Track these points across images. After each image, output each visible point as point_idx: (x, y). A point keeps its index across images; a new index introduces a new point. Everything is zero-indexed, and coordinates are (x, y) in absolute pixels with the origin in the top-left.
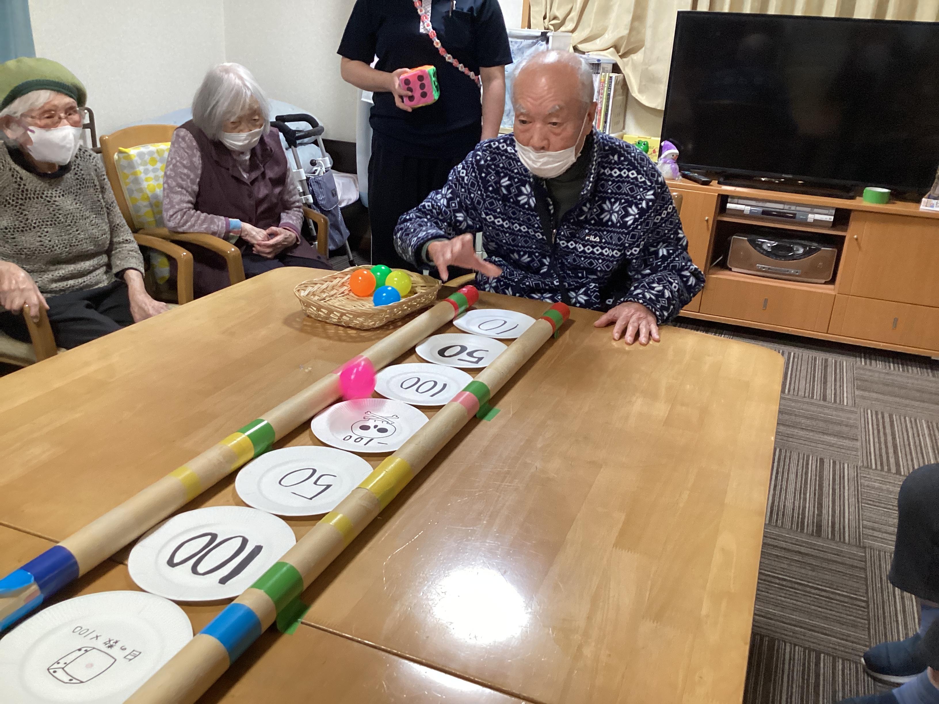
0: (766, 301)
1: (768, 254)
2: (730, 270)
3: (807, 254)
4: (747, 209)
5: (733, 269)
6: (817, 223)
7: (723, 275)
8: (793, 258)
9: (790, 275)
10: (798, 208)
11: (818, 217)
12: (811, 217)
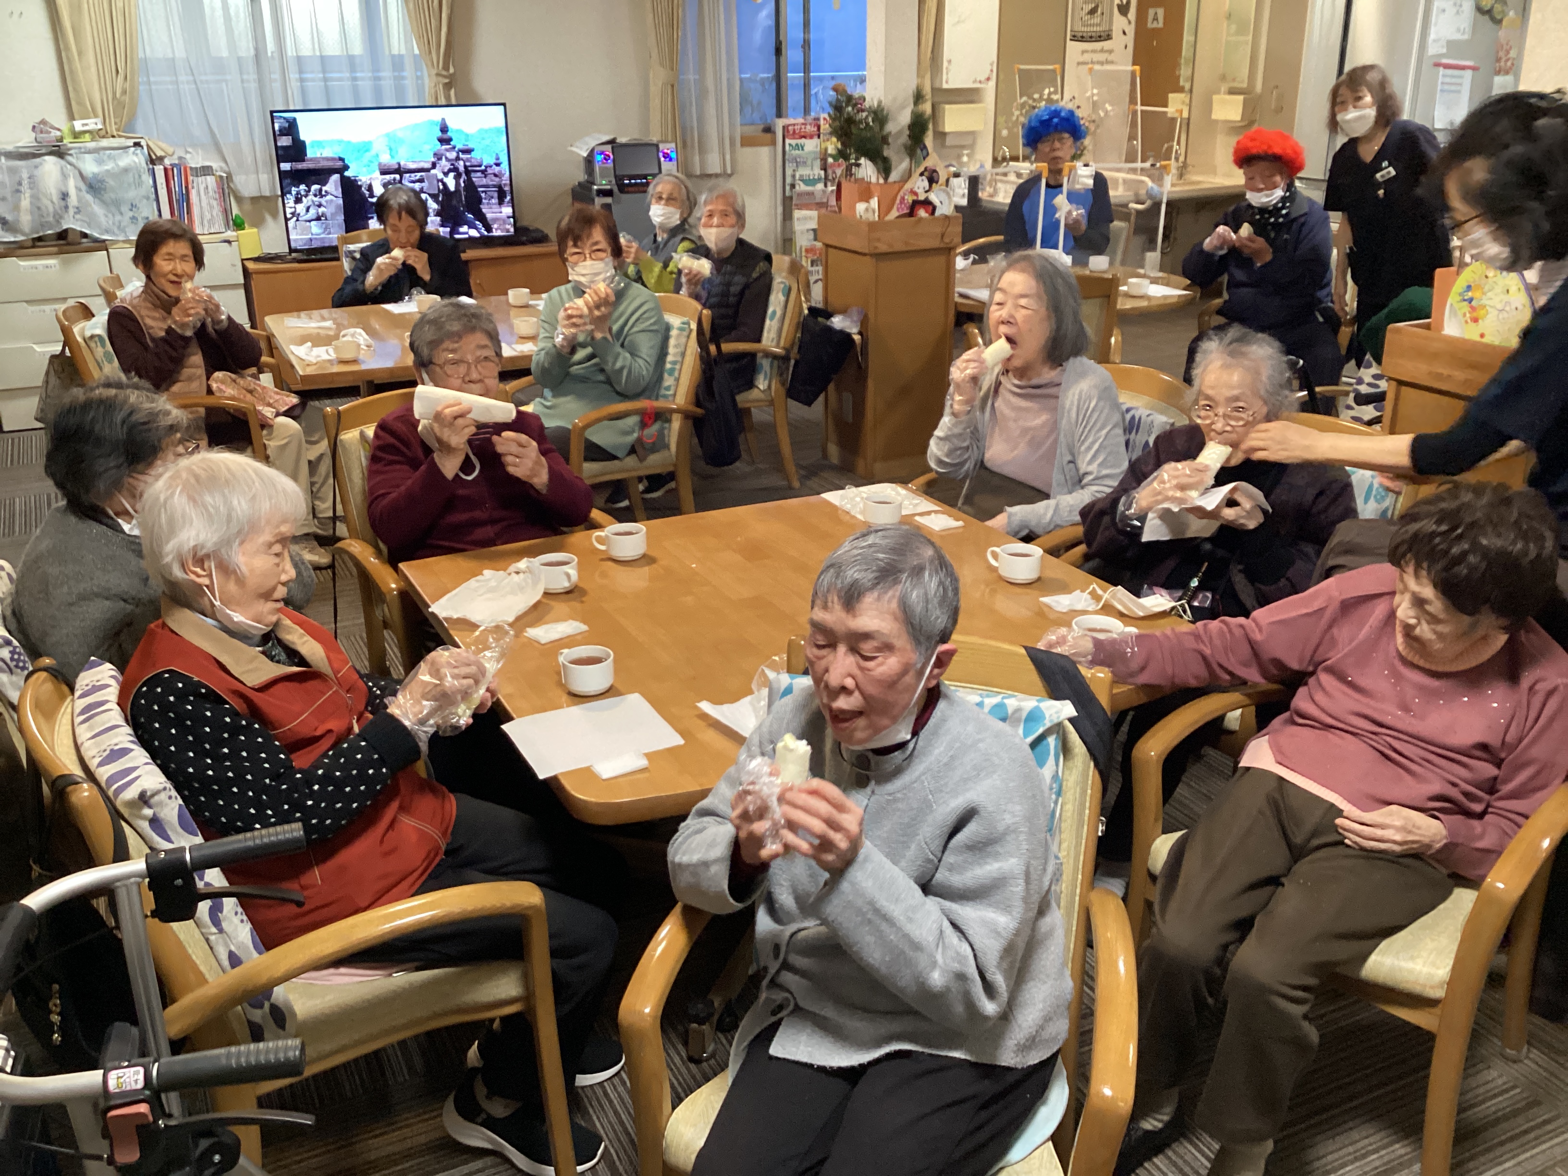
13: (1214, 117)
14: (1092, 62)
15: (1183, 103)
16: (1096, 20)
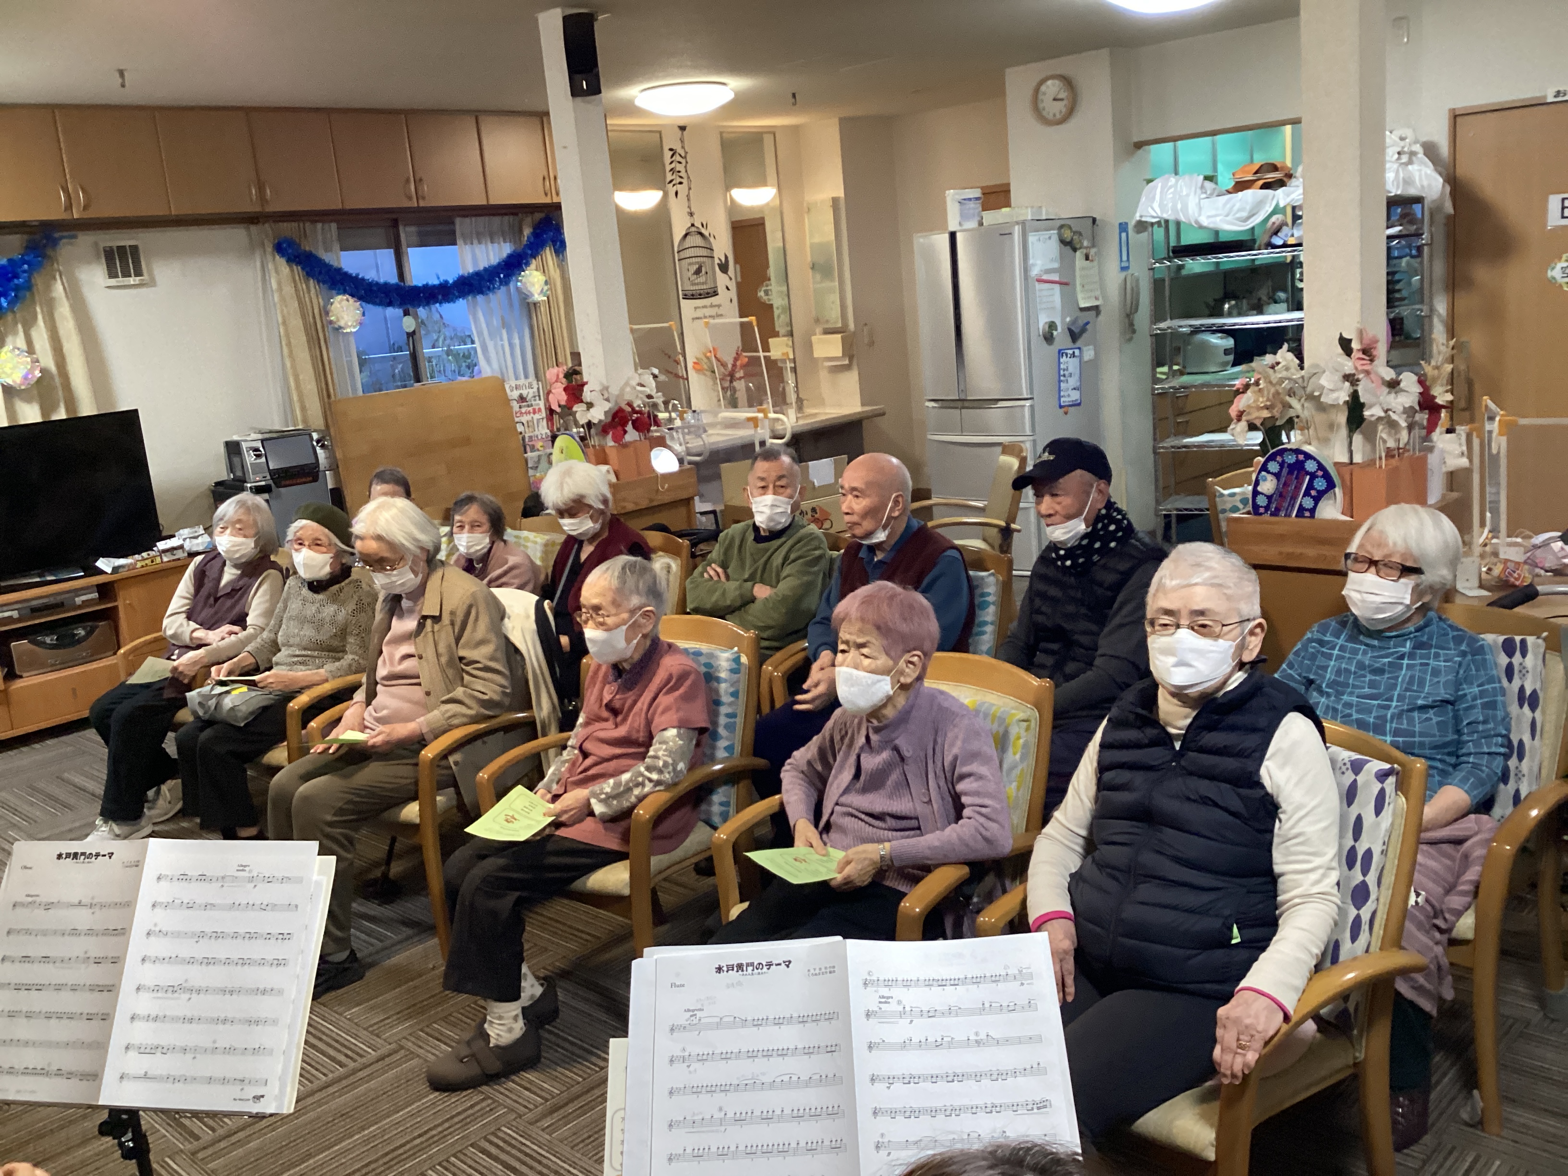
0: (74, 690)
1: (53, 647)
2: (21, 677)
3: (89, 633)
4: (15, 614)
5: (24, 675)
6: (85, 603)
7: (18, 684)
8: (80, 641)
9: (83, 658)
10: (63, 596)
11: (84, 598)
12: (79, 600)
13: (816, 355)
14: (705, 317)
15: (787, 345)
16: (702, 279)
